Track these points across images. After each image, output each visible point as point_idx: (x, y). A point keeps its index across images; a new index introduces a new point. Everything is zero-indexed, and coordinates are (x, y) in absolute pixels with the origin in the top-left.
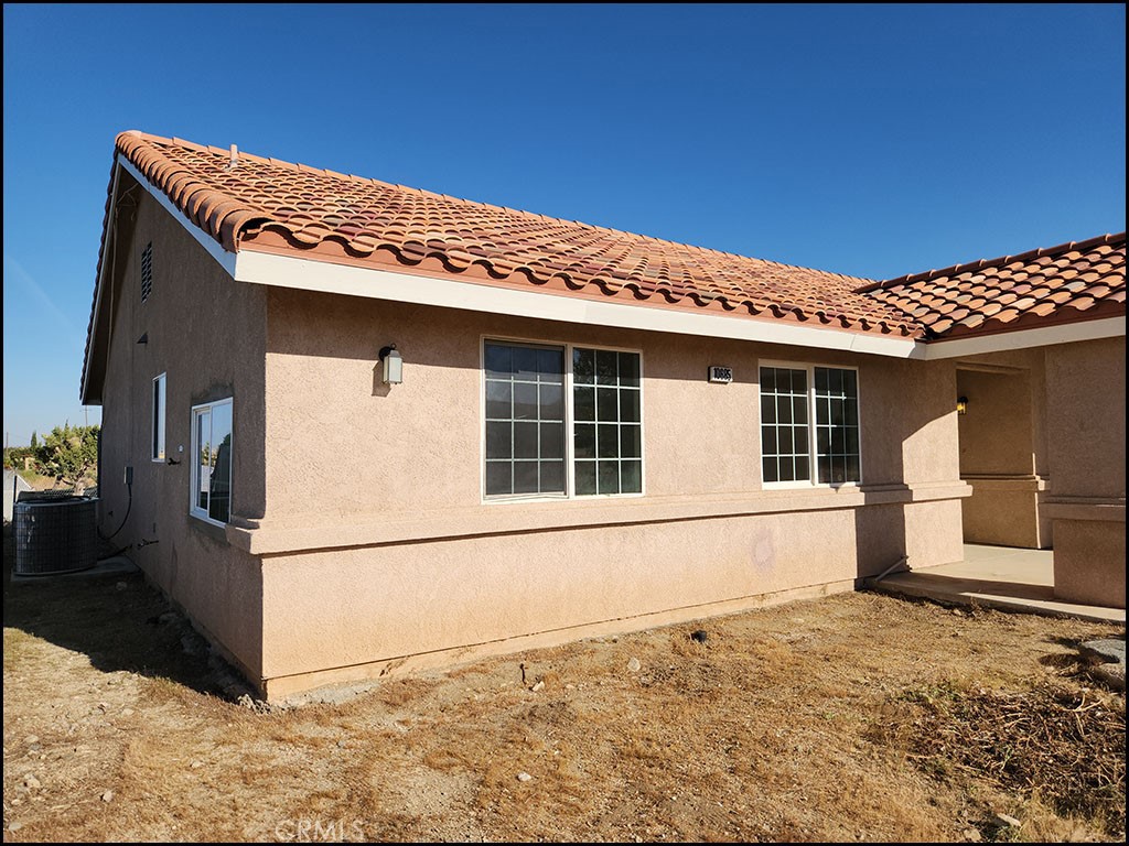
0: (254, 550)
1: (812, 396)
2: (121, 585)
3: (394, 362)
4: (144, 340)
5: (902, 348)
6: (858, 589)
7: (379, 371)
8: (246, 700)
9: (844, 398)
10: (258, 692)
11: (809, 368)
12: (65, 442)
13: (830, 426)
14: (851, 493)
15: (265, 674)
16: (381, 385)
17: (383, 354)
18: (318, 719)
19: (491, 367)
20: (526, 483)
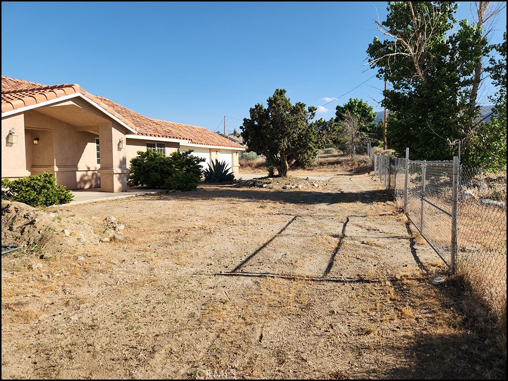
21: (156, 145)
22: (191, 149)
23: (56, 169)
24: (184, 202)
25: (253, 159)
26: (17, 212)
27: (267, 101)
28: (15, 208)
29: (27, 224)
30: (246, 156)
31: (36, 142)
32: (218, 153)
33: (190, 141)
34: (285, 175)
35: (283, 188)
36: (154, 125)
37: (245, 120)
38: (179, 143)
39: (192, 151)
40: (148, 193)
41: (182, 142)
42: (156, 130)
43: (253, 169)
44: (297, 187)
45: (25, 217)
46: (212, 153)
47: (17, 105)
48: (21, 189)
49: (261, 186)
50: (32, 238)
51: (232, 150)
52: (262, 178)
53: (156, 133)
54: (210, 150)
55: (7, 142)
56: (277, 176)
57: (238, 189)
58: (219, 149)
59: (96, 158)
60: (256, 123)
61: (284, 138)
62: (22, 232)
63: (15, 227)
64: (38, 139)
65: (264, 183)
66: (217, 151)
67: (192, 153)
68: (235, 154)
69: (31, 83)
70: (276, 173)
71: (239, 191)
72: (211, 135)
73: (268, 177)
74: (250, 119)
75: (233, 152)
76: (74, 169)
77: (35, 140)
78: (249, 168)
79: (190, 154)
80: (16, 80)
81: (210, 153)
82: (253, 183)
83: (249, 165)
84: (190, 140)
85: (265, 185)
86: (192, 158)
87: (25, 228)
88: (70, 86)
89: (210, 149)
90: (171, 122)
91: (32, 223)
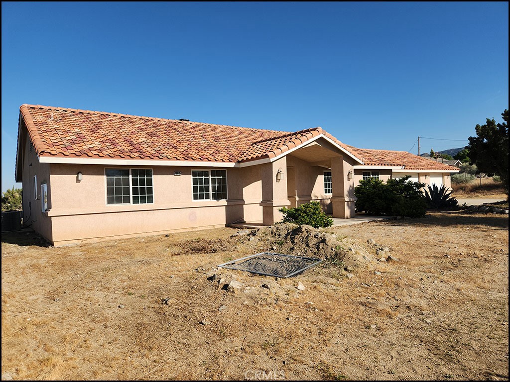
0: (49, 215)
1: (210, 177)
2: (28, 233)
3: (80, 175)
4: (31, 165)
5: (232, 165)
6: (226, 227)
7: (77, 177)
8: (50, 247)
9: (221, 177)
10: (53, 245)
11: (209, 171)
12: (12, 195)
13: (216, 185)
14: (224, 202)
15: (53, 241)
16: (78, 181)
17: (78, 174)
18: (64, 248)
19: (107, 175)
20: (119, 201)
22: (408, 175)
23: (297, 199)
24: (418, 228)
25: (466, 181)
26: (307, 232)
27: (502, 114)
28: (306, 229)
29: (320, 243)
30: (457, 179)
32: (428, 177)
33: (404, 167)
36: (366, 154)
37: (470, 139)
38: (391, 170)
39: (410, 177)
40: (376, 219)
41: (395, 169)
42: (370, 159)
43: (467, 193)
45: (315, 237)
46: (421, 178)
47: (284, 150)
48: (300, 215)
50: (328, 254)
51: (443, 173)
52: (498, 203)
53: (371, 161)
54: (419, 175)
55: (277, 179)
57: (471, 216)
58: (429, 173)
59: (324, 189)
60: (485, 141)
62: (318, 248)
63: (311, 245)
66: (426, 175)
67: (410, 179)
68: (446, 177)
69: (268, 131)
71: (476, 218)
72: (417, 159)
73: (505, 202)
74: (477, 137)
75: (443, 175)
76: (308, 198)
78: (461, 192)
79: (407, 179)
80: (259, 130)
82: (490, 208)
83: (461, 188)
84: (403, 165)
85: (507, 212)
86: (410, 183)
87: (319, 245)
88: (315, 130)
89: (418, 173)
90: (374, 150)
91: (324, 241)
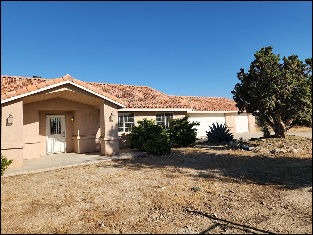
21: (165, 114)
23: (79, 138)
31: (72, 120)
32: (232, 116)
33: (194, 109)
34: (282, 135)
35: (272, 152)
38: (186, 111)
44: (291, 151)
46: (227, 117)
49: (248, 149)
52: (256, 139)
54: (225, 115)
55: (7, 123)
56: (272, 137)
58: (234, 113)
61: (271, 96)
64: (73, 118)
65: (252, 145)
66: (231, 114)
70: (272, 133)
73: (262, 138)
77: (72, 118)
81: (225, 116)
82: (241, 145)
85: (251, 148)
89: (225, 113)
